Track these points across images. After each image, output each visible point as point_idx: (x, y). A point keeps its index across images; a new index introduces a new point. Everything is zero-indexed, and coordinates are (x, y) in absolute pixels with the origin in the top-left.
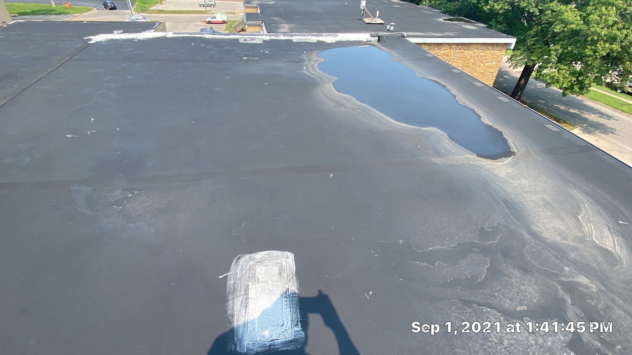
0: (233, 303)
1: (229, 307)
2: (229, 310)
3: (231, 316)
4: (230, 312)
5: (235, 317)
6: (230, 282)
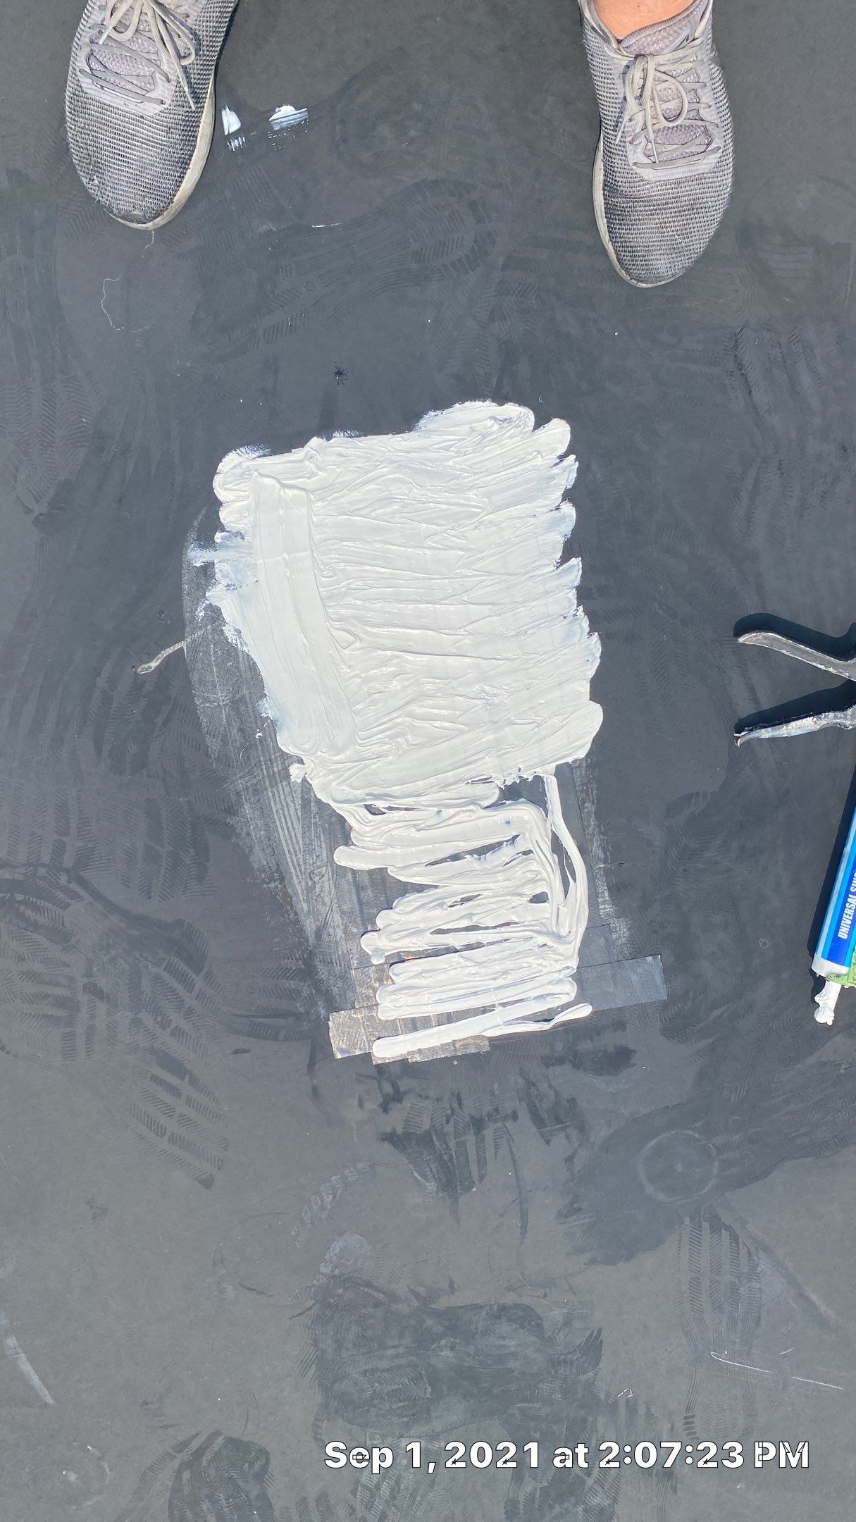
0: (265, 813)
1: (248, 834)
2: (257, 849)
3: (272, 879)
4: (260, 858)
5: (296, 881)
6: (212, 696)
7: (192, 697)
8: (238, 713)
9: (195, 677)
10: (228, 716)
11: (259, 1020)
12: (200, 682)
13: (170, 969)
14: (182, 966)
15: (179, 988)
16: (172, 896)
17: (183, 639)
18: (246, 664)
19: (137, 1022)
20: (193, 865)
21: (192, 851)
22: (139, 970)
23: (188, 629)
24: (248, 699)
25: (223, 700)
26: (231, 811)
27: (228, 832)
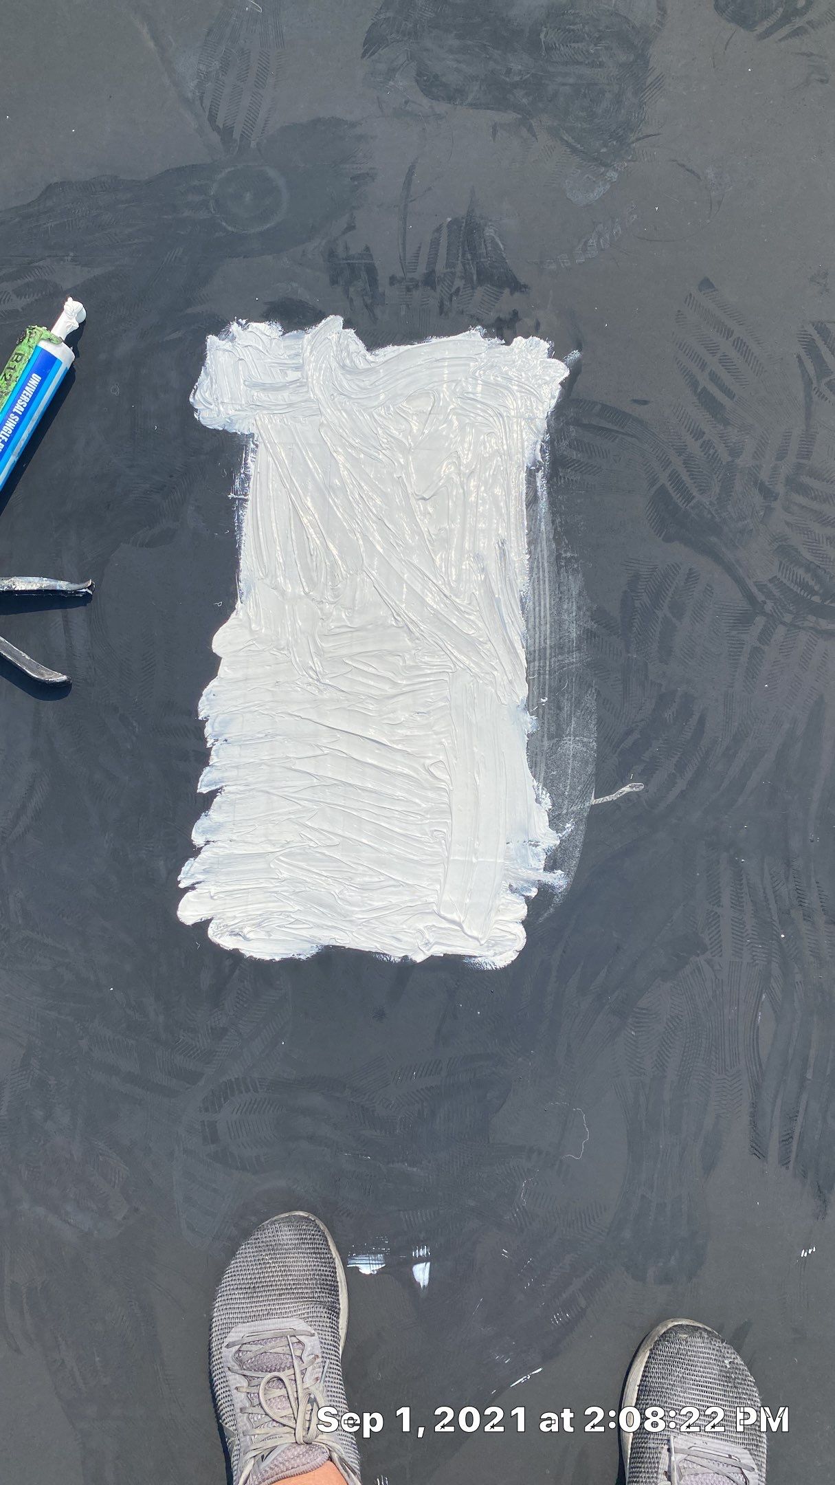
2: (575, 592)
7: (597, 751)
8: (559, 727)
9: (590, 769)
10: (568, 725)
11: (615, 428)
12: (587, 763)
13: (689, 498)
14: (676, 497)
15: (685, 477)
16: (668, 566)
17: (592, 807)
18: (538, 770)
19: (735, 452)
20: (640, 591)
21: (637, 603)
22: (718, 503)
23: (585, 814)
24: (546, 736)
25: (570, 740)
26: (589, 635)
27: (598, 615)
